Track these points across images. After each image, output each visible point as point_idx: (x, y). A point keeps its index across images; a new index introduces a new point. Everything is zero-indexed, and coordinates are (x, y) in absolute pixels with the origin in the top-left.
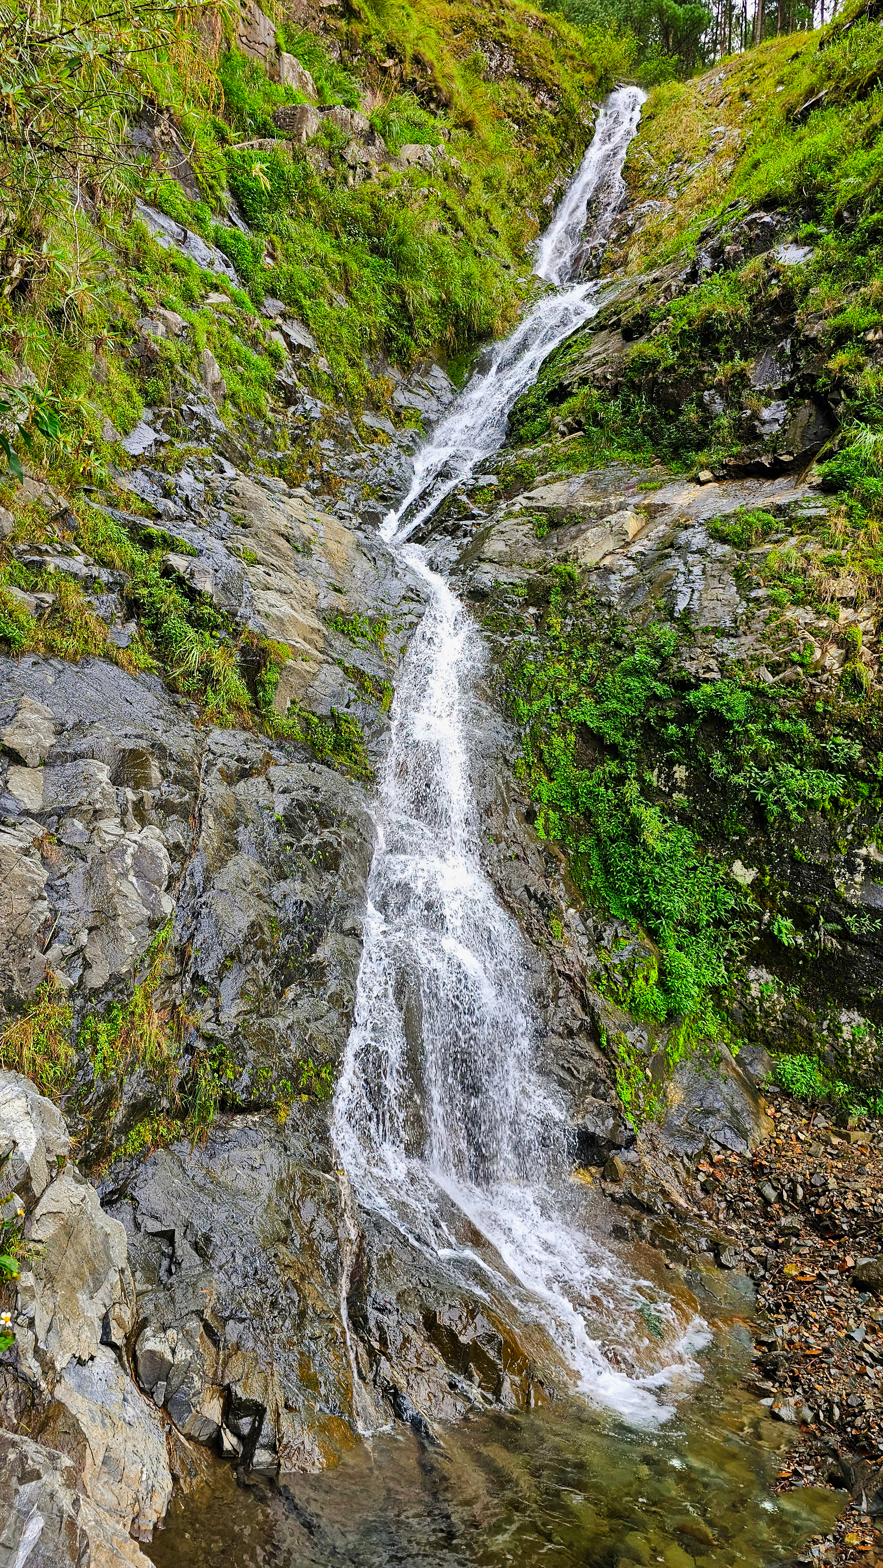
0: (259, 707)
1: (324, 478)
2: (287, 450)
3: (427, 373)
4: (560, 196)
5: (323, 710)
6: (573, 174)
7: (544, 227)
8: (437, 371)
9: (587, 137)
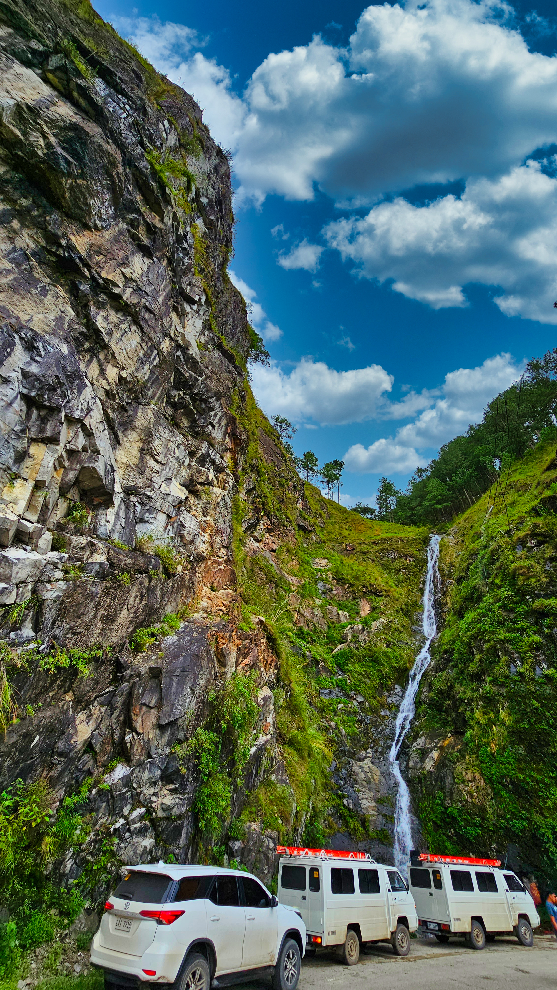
0: (367, 832)
1: (374, 741)
2: (363, 739)
3: (394, 688)
4: (424, 583)
5: (379, 829)
6: (426, 573)
7: (423, 594)
8: (396, 686)
9: (426, 561)
